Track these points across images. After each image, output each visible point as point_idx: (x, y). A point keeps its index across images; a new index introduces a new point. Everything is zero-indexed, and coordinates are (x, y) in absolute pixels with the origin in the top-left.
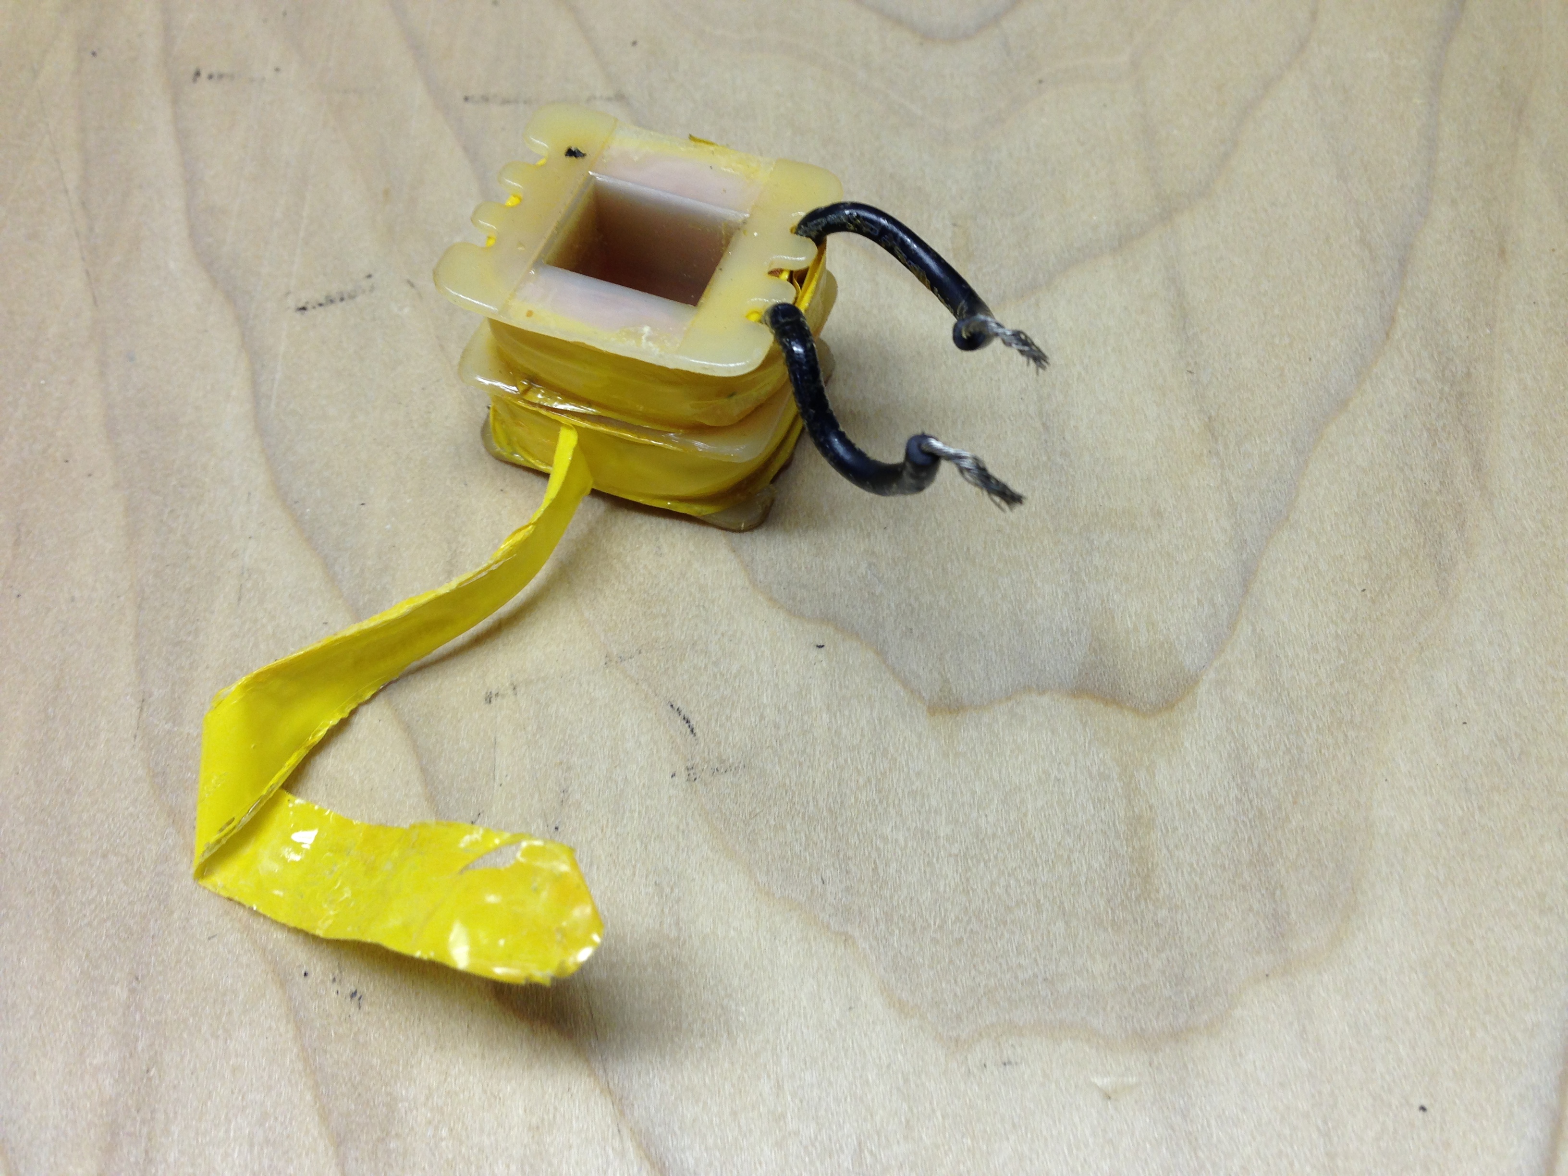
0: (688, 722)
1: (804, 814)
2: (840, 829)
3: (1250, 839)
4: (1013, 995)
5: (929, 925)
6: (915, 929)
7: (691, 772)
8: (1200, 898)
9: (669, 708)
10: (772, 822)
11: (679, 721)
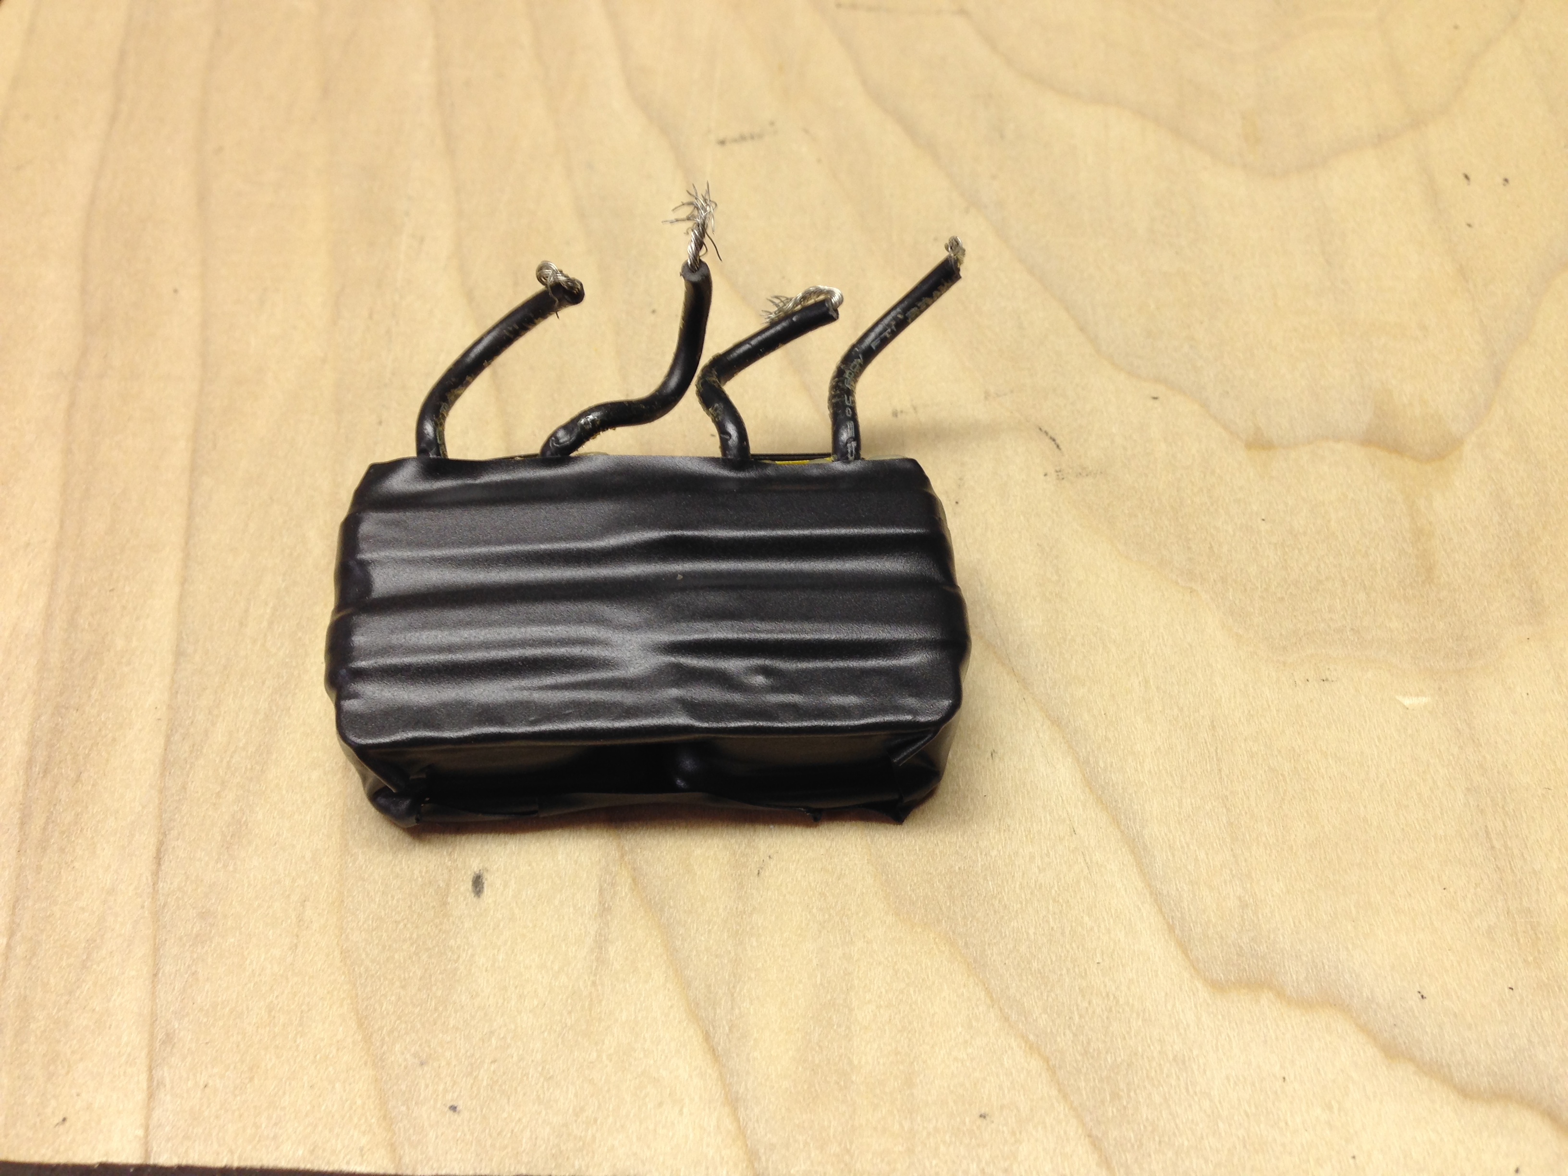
0: (1054, 440)
1: (1151, 508)
2: (1180, 520)
3: (1510, 549)
4: (1327, 637)
5: (1257, 588)
6: (1246, 590)
7: (1060, 474)
8: (1473, 586)
9: (1038, 430)
10: (1127, 512)
11: (1048, 440)
